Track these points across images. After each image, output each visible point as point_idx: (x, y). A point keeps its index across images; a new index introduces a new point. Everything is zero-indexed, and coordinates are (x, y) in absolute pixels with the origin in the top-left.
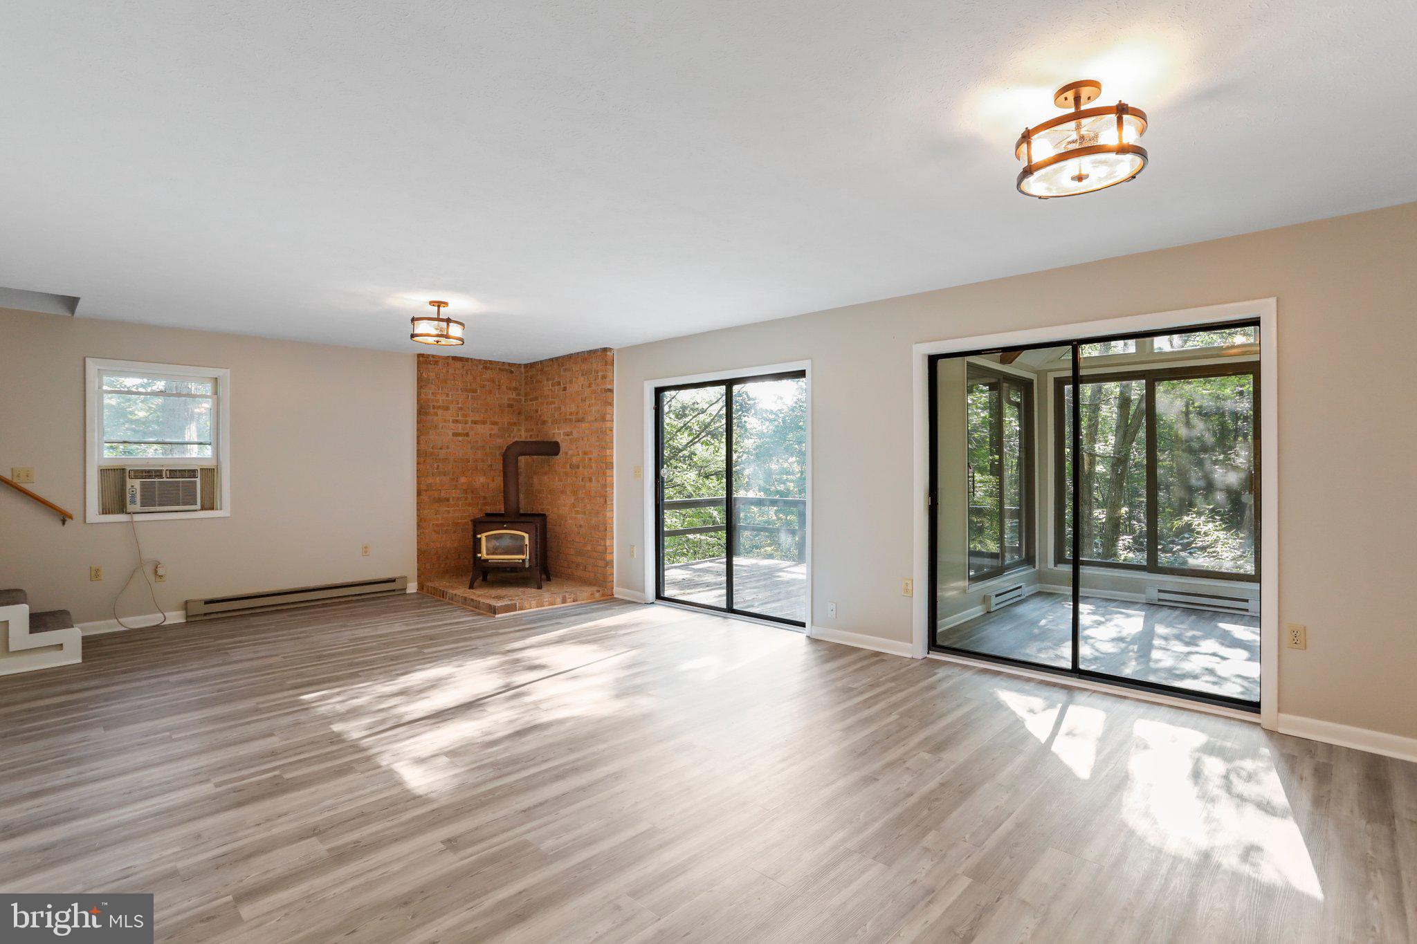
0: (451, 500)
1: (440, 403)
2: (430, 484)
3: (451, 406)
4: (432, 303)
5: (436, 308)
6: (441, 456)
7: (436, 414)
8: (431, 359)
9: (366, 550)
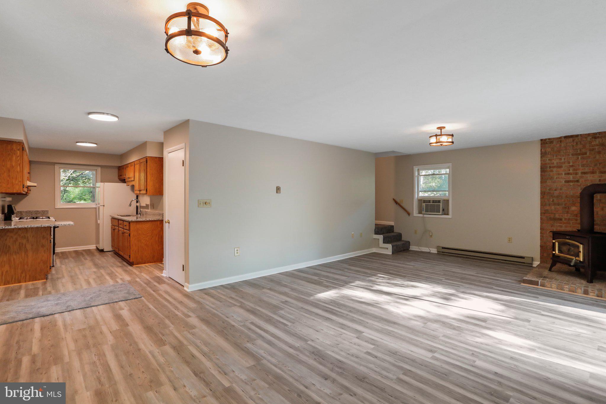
0: (563, 220)
1: (555, 165)
2: (547, 210)
3: (564, 165)
4: (438, 128)
5: (440, 130)
6: (555, 195)
7: (552, 171)
8: (547, 140)
9: (510, 240)
